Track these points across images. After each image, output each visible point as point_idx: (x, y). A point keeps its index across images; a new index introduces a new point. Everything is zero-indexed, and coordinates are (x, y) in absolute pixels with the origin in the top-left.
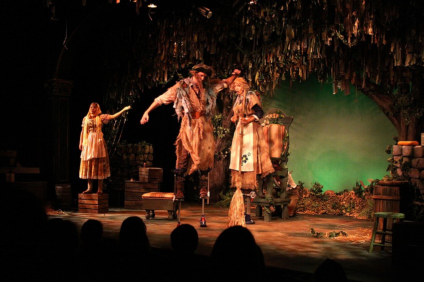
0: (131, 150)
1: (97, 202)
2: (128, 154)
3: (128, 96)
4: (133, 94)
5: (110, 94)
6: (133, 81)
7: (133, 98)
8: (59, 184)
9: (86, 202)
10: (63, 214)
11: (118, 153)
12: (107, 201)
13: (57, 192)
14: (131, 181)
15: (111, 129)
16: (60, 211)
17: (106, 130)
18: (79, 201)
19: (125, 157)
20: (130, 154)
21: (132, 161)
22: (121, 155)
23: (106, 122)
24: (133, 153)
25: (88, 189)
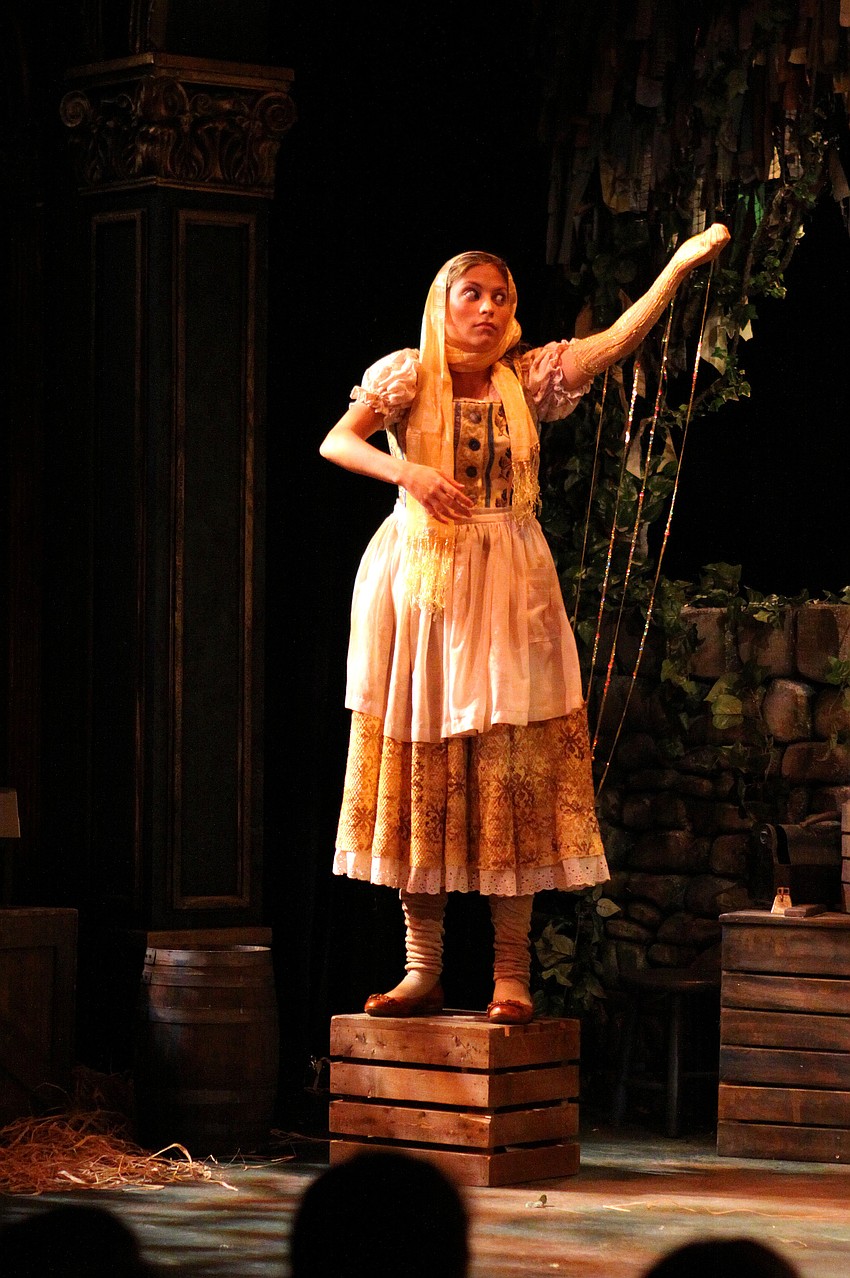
0: (776, 651)
1: (478, 1090)
2: (752, 682)
3: (750, 189)
4: (796, 169)
5: (606, 179)
6: (795, 58)
7: (799, 205)
8: (178, 926)
9: (392, 1083)
10: (197, 1182)
11: (667, 669)
12: (563, 1084)
13: (156, 993)
14: (779, 909)
15: (611, 468)
16: (176, 1155)
17: (569, 483)
18: (338, 1073)
19: (725, 707)
20: (768, 682)
21: (782, 746)
22: (689, 687)
23: (566, 404)
24: (796, 676)
25: (411, 980)
